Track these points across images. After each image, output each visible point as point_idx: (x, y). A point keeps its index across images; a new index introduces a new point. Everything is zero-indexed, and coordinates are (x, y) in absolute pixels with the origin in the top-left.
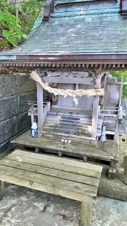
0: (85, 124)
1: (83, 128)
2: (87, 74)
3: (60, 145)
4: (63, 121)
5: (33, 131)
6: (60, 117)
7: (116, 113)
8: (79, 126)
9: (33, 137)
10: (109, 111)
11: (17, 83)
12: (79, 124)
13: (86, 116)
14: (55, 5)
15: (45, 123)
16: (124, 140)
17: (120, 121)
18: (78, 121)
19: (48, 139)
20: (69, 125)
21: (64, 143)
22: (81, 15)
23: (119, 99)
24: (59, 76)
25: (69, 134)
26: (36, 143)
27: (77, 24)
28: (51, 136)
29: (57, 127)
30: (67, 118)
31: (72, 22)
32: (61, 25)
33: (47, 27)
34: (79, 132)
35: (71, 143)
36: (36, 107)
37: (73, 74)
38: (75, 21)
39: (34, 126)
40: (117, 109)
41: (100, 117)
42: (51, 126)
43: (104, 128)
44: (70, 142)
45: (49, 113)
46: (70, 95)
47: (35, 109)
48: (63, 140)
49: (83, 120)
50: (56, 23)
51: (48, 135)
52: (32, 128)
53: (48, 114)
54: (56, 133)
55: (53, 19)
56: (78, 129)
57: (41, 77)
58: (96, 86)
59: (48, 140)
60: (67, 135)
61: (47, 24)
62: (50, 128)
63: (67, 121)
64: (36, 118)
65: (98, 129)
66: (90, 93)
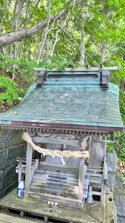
0: (71, 184)
1: (70, 189)
2: (73, 137)
3: (46, 209)
4: (50, 180)
5: (20, 191)
6: (47, 175)
7: (102, 173)
8: (66, 186)
9: (19, 198)
10: (95, 171)
11: (8, 137)
12: (66, 184)
13: (73, 175)
14: (48, 75)
15: (32, 182)
16: (110, 200)
17: (105, 181)
18: (65, 180)
19: (34, 200)
20: (56, 185)
21: (50, 206)
22: (69, 84)
23: (104, 156)
24: (48, 137)
25: (56, 195)
26: (21, 205)
27: (65, 92)
28: (38, 197)
29: (44, 187)
30: (54, 177)
31: (61, 90)
32: (52, 92)
33: (40, 92)
34: (65, 194)
35: (58, 205)
36: (25, 164)
37: (61, 136)
38: (64, 88)
39: (21, 185)
40: (102, 169)
41: (86, 177)
42: (37, 186)
43: (91, 188)
44: (56, 204)
45: (37, 171)
46: (58, 155)
47: (23, 166)
48: (49, 202)
49: (70, 179)
50: (48, 89)
51: (35, 196)
52: (19, 188)
53: (35, 173)
54: (42, 194)
55: (45, 86)
56: (65, 190)
57: (32, 137)
58: (81, 148)
59: (34, 202)
60: (53, 196)
61: (40, 90)
62: (37, 188)
63: (55, 181)
64: (24, 175)
65: (84, 190)
66: (77, 154)
